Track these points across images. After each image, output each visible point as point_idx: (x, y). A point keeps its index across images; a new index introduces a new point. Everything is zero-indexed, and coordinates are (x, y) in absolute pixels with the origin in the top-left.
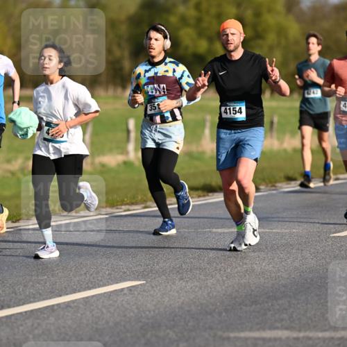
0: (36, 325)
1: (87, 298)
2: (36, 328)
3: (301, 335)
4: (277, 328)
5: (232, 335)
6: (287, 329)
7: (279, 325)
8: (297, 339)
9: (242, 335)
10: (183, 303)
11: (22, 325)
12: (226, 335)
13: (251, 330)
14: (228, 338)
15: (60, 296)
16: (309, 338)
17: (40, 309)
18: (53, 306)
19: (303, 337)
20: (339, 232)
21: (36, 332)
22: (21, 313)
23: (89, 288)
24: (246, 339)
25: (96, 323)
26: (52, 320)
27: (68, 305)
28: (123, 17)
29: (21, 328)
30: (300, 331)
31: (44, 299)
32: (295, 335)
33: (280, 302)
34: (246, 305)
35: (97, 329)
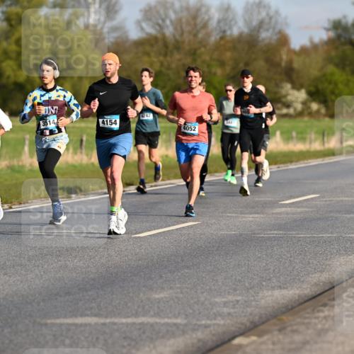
3: (108, 321)
4: (88, 315)
5: (49, 321)
6: (96, 315)
7: (89, 312)
8: (104, 324)
9: (58, 321)
10: (7, 295)
12: (43, 321)
13: (65, 317)
14: (46, 324)
16: (115, 324)
19: (110, 323)
20: (140, 233)
24: (61, 325)
30: (106, 317)
32: (102, 321)
33: (90, 293)
34: (61, 296)
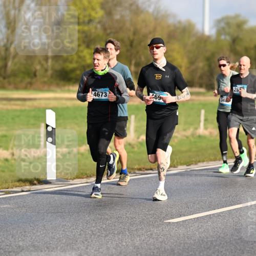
0: (200, 226)
1: (231, 210)
2: (200, 228)
11: (192, 227)
15: (215, 209)
17: (203, 217)
18: (210, 215)
21: (200, 230)
22: (191, 219)
23: (232, 205)
25: (236, 226)
26: (210, 223)
27: (219, 215)
28: (252, 46)
29: (192, 228)
31: (205, 211)
35: (236, 229)
